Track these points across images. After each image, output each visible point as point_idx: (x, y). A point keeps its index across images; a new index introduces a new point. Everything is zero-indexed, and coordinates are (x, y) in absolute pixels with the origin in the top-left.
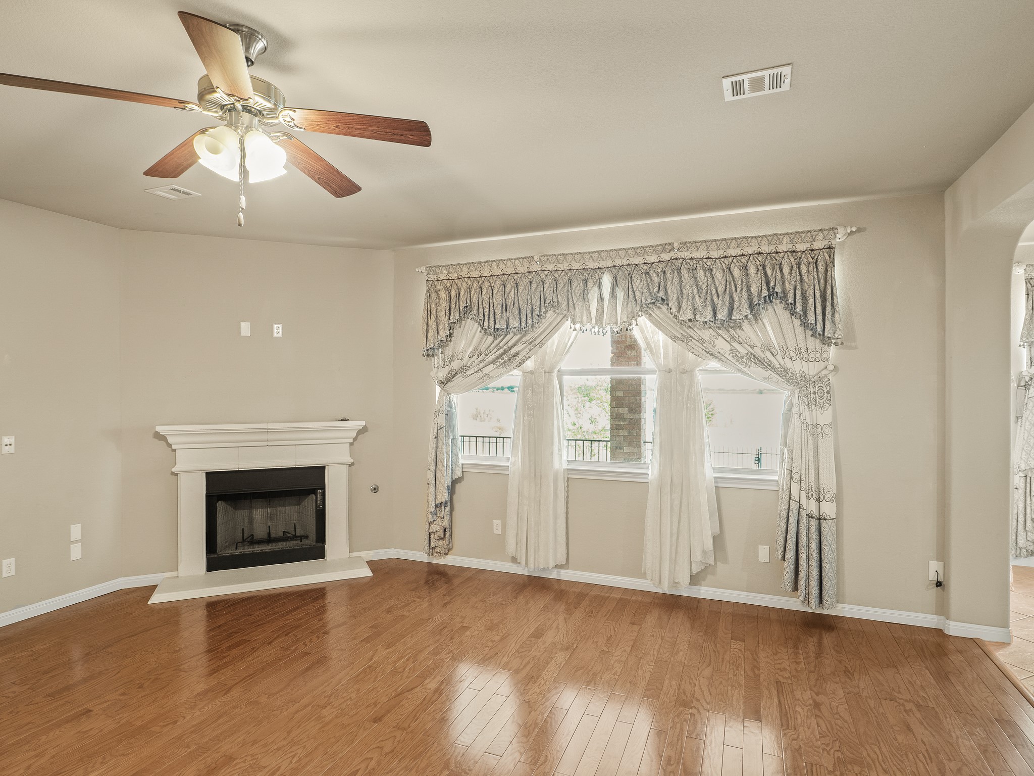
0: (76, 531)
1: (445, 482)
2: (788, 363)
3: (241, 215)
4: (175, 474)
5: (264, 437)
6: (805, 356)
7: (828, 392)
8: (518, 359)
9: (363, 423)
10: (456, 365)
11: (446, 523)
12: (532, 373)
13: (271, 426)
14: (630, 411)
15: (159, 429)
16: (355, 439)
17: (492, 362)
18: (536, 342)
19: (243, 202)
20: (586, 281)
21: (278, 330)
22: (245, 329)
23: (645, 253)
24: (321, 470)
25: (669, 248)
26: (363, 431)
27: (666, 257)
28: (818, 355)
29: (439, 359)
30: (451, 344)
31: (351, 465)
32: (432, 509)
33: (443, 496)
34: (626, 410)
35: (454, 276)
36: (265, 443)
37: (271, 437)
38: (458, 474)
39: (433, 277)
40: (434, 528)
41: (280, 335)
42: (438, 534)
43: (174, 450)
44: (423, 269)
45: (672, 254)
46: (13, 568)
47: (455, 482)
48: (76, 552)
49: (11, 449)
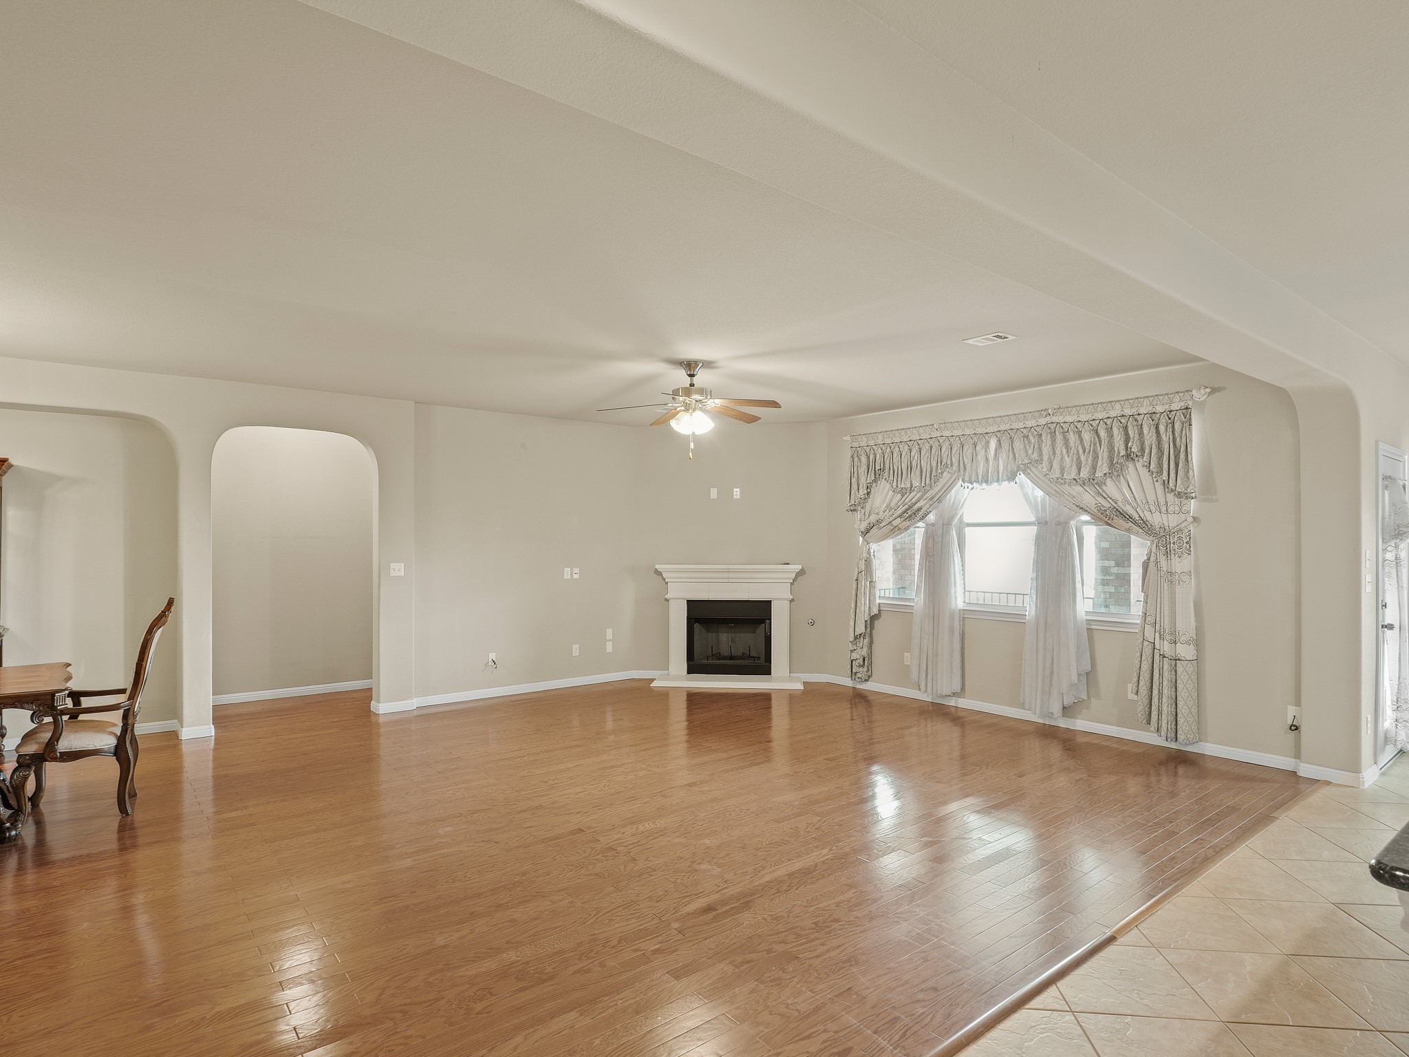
0: (609, 633)
1: (863, 616)
2: (1148, 516)
3: (690, 453)
4: (667, 600)
5: (726, 575)
6: (1164, 509)
7: (1187, 543)
8: (920, 513)
9: (800, 567)
10: (873, 518)
11: (864, 652)
12: (933, 525)
13: (730, 567)
14: (1117, 565)
15: (657, 567)
16: (795, 580)
17: (900, 516)
18: (935, 499)
19: (692, 445)
20: (975, 445)
21: (737, 492)
22: (714, 493)
23: (1025, 418)
24: (768, 604)
25: (1044, 413)
26: (801, 573)
27: (1043, 421)
28: (1177, 508)
29: (858, 515)
30: (870, 500)
31: (792, 601)
32: (852, 639)
33: (861, 629)
34: (1113, 563)
35: (872, 443)
36: (727, 581)
37: (731, 575)
38: (875, 611)
39: (856, 444)
40: (855, 656)
41: (738, 497)
42: (858, 661)
43: (667, 583)
44: (848, 438)
45: (1048, 419)
46: (578, 651)
47: (873, 618)
48: (609, 647)
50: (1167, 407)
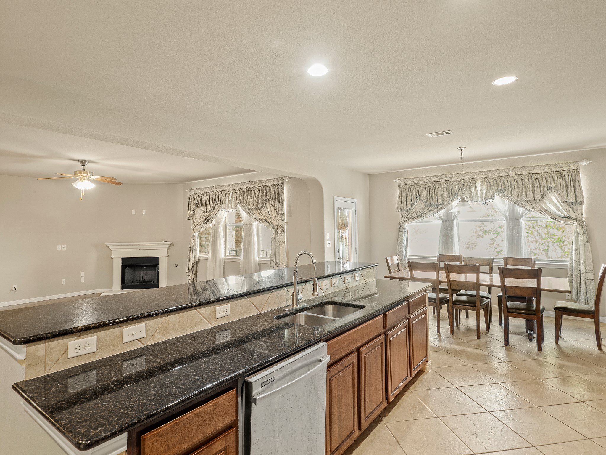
0: (83, 274)
1: (192, 261)
2: (273, 222)
3: (82, 197)
4: (112, 258)
5: (138, 247)
6: (277, 219)
7: (284, 231)
8: (210, 220)
9: (170, 243)
10: (196, 223)
11: (193, 276)
12: (214, 225)
13: (139, 243)
15: (107, 244)
16: (169, 248)
17: (203, 222)
18: (214, 215)
19: (84, 194)
20: (226, 194)
21: (144, 212)
22: (134, 212)
23: (240, 185)
24: (157, 259)
25: (245, 183)
26: (172, 245)
27: (245, 186)
28: (281, 219)
29: (192, 221)
30: (195, 215)
31: (168, 257)
32: (187, 271)
33: (191, 267)
35: (195, 193)
36: (139, 249)
37: (140, 247)
38: (197, 260)
39: (191, 193)
40: (190, 278)
41: (145, 214)
42: (191, 280)
43: (112, 251)
44: (188, 191)
45: (247, 186)
46: (65, 282)
47: (197, 262)
48: (83, 280)
49: (65, 249)
50: (277, 183)
